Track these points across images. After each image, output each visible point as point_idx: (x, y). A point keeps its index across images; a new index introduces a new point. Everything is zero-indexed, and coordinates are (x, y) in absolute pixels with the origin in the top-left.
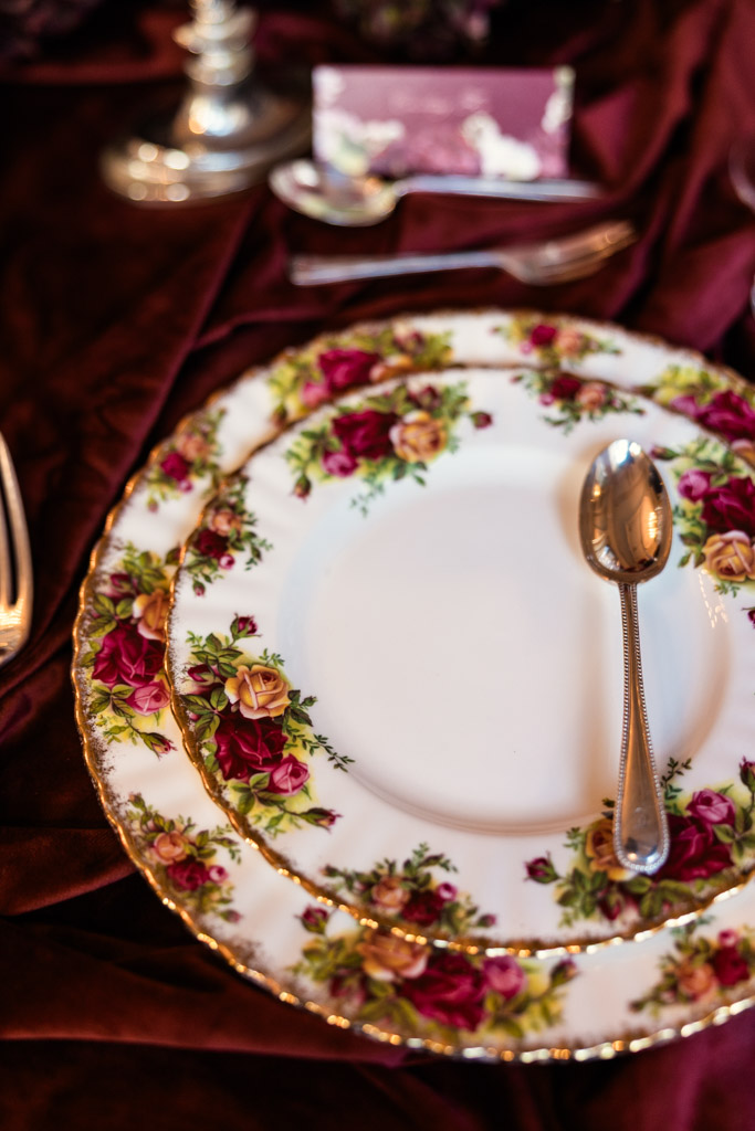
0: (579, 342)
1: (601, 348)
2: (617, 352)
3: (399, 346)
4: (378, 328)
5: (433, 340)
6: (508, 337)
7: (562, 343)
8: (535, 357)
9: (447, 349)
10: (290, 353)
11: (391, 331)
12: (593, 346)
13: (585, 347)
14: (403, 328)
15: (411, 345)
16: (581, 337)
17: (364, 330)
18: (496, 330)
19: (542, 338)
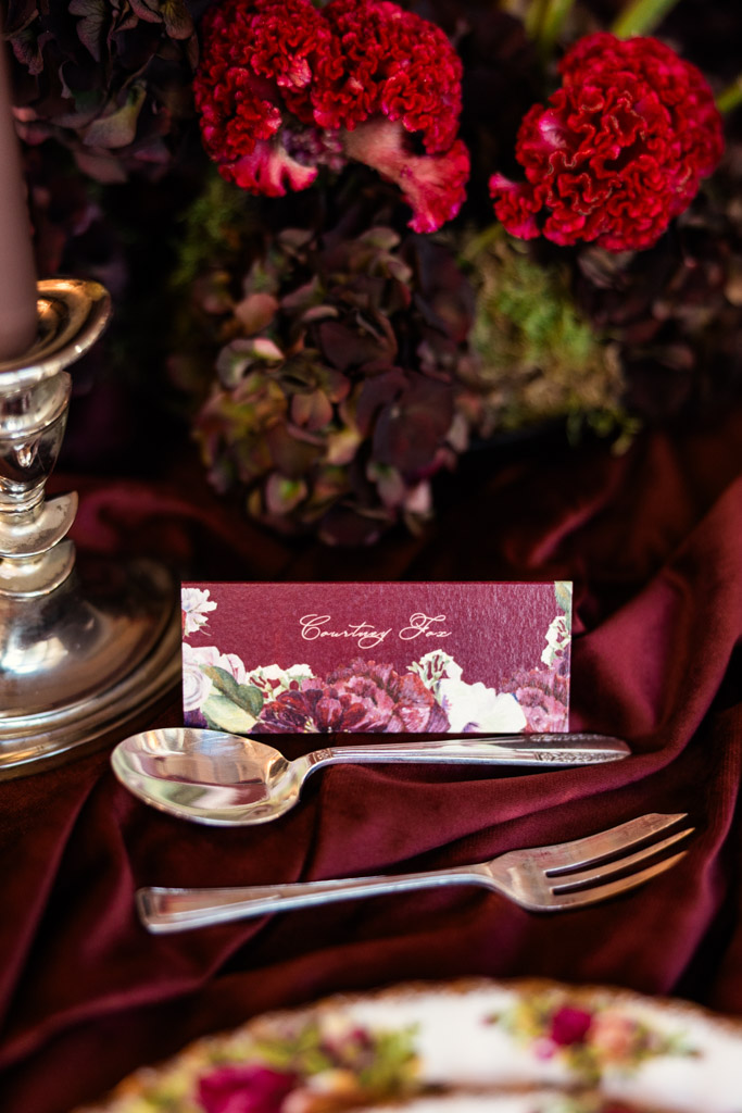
0: (630, 1038)
1: (666, 1049)
2: (694, 1054)
3: (331, 1055)
4: (294, 1023)
5: (388, 1041)
6: (512, 1030)
7: (604, 1039)
8: (559, 1067)
9: (411, 1057)
10: (147, 1078)
11: (314, 1026)
12: (654, 1045)
13: (641, 1046)
14: (338, 1021)
15: (351, 1052)
16: (631, 1026)
17: (271, 1027)
18: (492, 1020)
19: (570, 1031)
